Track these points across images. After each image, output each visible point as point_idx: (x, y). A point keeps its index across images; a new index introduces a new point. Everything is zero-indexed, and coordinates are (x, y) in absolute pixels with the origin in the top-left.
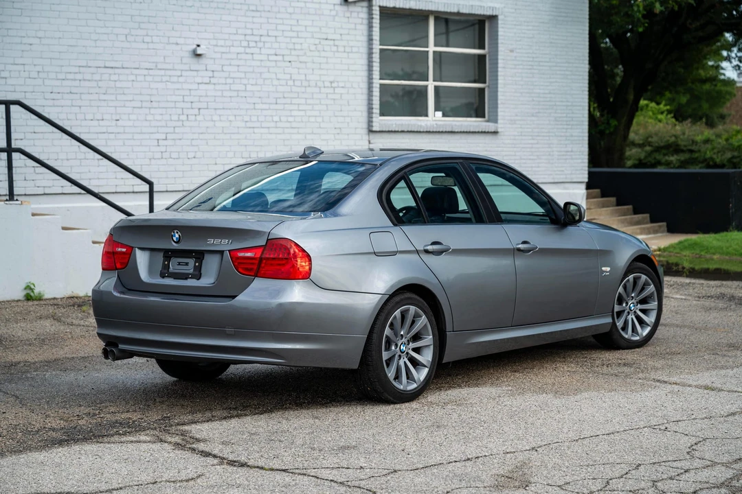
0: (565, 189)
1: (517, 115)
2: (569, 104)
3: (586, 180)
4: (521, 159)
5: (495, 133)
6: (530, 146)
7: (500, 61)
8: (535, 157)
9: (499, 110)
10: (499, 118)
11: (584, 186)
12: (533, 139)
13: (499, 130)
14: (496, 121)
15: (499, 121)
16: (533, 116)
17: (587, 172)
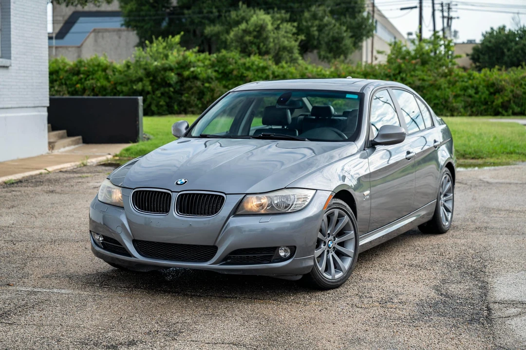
0: (39, 112)
1: (17, 54)
2: (40, 46)
3: (48, 105)
4: (20, 88)
5: (6, 67)
6: (23, 78)
7: (12, 10)
8: (25, 87)
9: (12, 49)
10: (12, 55)
11: (46, 109)
12: (25, 73)
13: (12, 65)
14: (9, 58)
15: (12, 58)
16: (24, 54)
17: (48, 99)
